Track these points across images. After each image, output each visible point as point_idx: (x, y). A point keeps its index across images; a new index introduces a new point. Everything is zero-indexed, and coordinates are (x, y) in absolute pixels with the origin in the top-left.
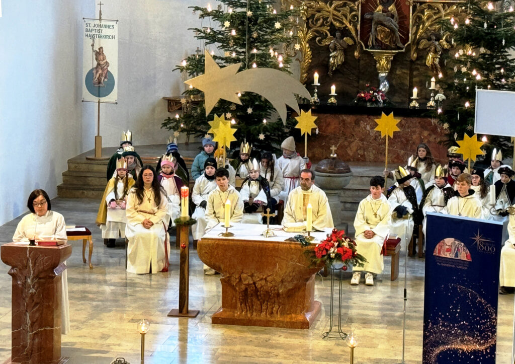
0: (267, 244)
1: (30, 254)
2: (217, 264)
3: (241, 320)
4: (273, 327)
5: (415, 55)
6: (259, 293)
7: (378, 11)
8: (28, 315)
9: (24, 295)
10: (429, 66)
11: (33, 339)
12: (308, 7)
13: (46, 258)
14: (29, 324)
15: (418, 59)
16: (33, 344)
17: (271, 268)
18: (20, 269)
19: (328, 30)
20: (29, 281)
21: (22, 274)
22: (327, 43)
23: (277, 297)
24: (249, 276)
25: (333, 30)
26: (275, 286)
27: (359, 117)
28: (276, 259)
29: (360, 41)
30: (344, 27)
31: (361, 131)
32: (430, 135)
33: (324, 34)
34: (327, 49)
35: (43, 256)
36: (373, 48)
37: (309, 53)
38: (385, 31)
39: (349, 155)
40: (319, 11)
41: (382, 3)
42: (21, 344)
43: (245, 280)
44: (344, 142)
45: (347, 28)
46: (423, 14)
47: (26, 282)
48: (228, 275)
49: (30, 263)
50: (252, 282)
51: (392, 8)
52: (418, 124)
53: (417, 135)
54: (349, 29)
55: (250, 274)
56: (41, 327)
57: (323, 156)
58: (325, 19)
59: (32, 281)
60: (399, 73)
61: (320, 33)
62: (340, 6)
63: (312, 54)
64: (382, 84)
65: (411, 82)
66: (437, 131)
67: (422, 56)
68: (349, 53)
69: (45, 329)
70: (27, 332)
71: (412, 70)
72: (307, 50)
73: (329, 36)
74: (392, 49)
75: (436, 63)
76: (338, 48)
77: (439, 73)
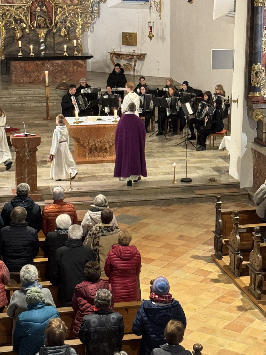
0: (101, 126)
1: (26, 140)
2: (78, 137)
3: (90, 162)
4: (105, 163)
5: (55, 30)
6: (97, 149)
7: (38, 10)
8: (26, 170)
10: (62, 35)
11: (29, 181)
12: (2, 9)
14: (27, 174)
15: (56, 32)
17: (103, 136)
18: (21, 148)
19: (13, 20)
20: (26, 154)
21: (22, 151)
22: (13, 26)
23: (105, 150)
25: (16, 20)
26: (105, 144)
27: (44, 61)
28: (105, 132)
29: (30, 25)
30: (21, 19)
31: (46, 68)
32: (77, 68)
33: (11, 22)
34: (14, 28)
36: (37, 27)
37: (5, 31)
38: (42, 20)
39: (41, 80)
40: (8, 11)
41: (40, 6)
43: (91, 143)
44: (38, 74)
45: (22, 19)
46: (57, 10)
48: (83, 142)
49: (26, 145)
50: (94, 144)
51: (44, 8)
52: (71, 63)
54: (23, 19)
55: (93, 140)
56: (32, 174)
57: (28, 81)
58: (12, 15)
59: (28, 154)
60: (48, 39)
61: (9, 22)
62: (18, 8)
63: (6, 32)
64: (42, 45)
65: (54, 43)
66: (80, 66)
67: (58, 31)
68: (24, 31)
69: (33, 176)
70: (25, 178)
71: (54, 37)
72: (3, 30)
73: (14, 23)
74: (45, 28)
75: (66, 33)
76: (19, 29)
77: (67, 38)
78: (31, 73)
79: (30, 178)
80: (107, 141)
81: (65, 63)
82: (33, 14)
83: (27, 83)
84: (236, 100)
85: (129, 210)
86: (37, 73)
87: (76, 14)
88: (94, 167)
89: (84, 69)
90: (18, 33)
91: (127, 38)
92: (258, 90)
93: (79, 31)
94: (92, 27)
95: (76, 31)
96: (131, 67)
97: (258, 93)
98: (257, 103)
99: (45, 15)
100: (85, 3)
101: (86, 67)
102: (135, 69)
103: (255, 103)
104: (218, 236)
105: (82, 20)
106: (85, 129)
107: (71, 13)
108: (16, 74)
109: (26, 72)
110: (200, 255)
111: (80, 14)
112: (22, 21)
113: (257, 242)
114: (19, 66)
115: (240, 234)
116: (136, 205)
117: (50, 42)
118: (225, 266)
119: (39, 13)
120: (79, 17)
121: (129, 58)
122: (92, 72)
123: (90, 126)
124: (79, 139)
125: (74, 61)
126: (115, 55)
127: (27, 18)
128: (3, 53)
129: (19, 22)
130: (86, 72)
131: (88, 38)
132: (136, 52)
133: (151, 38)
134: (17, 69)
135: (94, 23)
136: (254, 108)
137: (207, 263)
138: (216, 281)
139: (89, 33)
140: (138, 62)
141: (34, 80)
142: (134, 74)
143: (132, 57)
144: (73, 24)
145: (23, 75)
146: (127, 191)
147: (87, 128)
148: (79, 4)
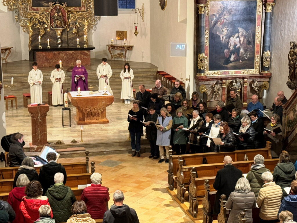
0: (95, 97)
1: (39, 108)
2: (78, 105)
3: (87, 123)
4: (98, 124)
5: (68, 29)
6: (92, 114)
8: (39, 129)
9: (37, 123)
10: (73, 32)
11: (41, 137)
12: (30, 15)
14: (39, 132)
15: (69, 30)
19: (38, 22)
20: (39, 117)
21: (36, 115)
22: (38, 27)
23: (98, 114)
24: (89, 108)
26: (98, 111)
27: (59, 52)
28: (98, 102)
29: (50, 26)
32: (84, 56)
33: (37, 24)
34: (38, 29)
35: (43, 109)
36: (55, 27)
38: (59, 22)
40: (34, 16)
41: (57, 13)
42: (37, 139)
43: (88, 110)
45: (44, 21)
46: (70, 15)
47: (38, 118)
48: (82, 109)
49: (39, 111)
50: (90, 110)
51: (60, 14)
52: (80, 53)
53: (80, 56)
56: (43, 132)
58: (37, 18)
59: (40, 117)
60: (63, 36)
61: (35, 24)
62: (41, 14)
63: (33, 31)
64: (59, 40)
65: (68, 39)
66: (86, 54)
67: (70, 30)
68: (46, 30)
69: (44, 133)
70: (38, 135)
71: (68, 35)
72: (31, 30)
73: (38, 24)
74: (61, 28)
75: (76, 32)
76: (42, 28)
77: (77, 35)
78: (51, 60)
79: (42, 135)
80: (99, 108)
81: (75, 52)
82: (52, 18)
83: (47, 67)
84: (188, 79)
85: (112, 157)
86: (55, 60)
87: (83, 18)
88: (90, 127)
89: (89, 57)
90: (41, 31)
91: (120, 35)
92: (203, 71)
93: (85, 30)
94: (95, 27)
95: (84, 30)
96: (123, 56)
97: (202, 74)
98: (202, 81)
99: (61, 19)
100: (90, 10)
101: (90, 56)
102: (125, 57)
103: (200, 81)
104: (170, 174)
105: (87, 22)
106: (83, 100)
107: (79, 17)
108: (39, 61)
109: (47, 59)
110: (158, 188)
111: (86, 18)
112: (44, 23)
113: (193, 177)
114: (42, 55)
115: (184, 172)
116: (118, 153)
117: (65, 38)
118: (175, 195)
119: (56, 17)
120: (86, 20)
121: (122, 48)
122: (95, 59)
123: (87, 98)
124: (79, 107)
125: (82, 51)
126: (111, 47)
127: (48, 21)
128: (31, 46)
129: (42, 24)
130: (90, 59)
131: (92, 34)
132: (126, 44)
133: (136, 35)
134: (40, 57)
135: (97, 24)
136: (200, 84)
137: (163, 193)
138: (167, 205)
139: (93, 31)
140: (128, 52)
141: (53, 65)
142: (125, 60)
143: (123, 48)
144: (81, 25)
145: (44, 62)
146: (111, 144)
147: (85, 99)
148: (85, 11)
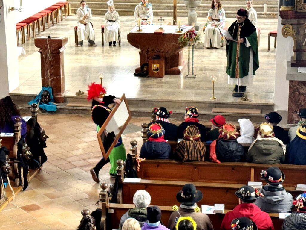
1: (48, 42)
2: (137, 45)
8: (49, 71)
9: (46, 61)
11: (52, 82)
13: (55, 44)
14: (49, 75)
16: (52, 84)
17: (162, 46)
18: (44, 50)
20: (48, 55)
21: (45, 52)
24: (152, 50)
28: (165, 42)
35: (54, 43)
42: (46, 84)
47: (47, 55)
48: (142, 50)
49: (48, 46)
56: (55, 76)
59: (50, 55)
69: (57, 78)
70: (48, 79)
79: (53, 80)
80: (166, 51)
98: (287, 19)
106: (144, 38)
